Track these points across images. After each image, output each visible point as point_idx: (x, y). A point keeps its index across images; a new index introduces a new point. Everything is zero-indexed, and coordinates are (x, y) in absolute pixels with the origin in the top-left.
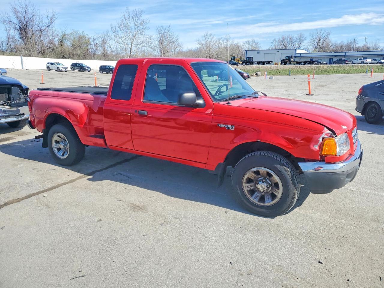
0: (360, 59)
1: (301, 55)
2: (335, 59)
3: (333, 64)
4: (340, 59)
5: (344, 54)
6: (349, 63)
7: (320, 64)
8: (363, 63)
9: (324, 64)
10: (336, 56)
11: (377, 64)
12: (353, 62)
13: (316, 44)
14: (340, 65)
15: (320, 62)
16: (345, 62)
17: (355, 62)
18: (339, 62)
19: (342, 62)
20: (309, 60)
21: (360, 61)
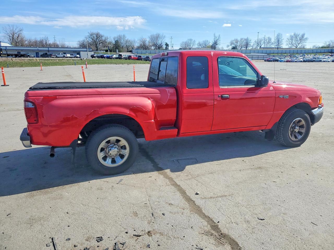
0: (61, 54)
1: (7, 48)
2: (41, 53)
3: (41, 57)
4: (46, 54)
5: (47, 49)
6: (54, 56)
7: (29, 57)
8: (64, 57)
9: (33, 57)
10: (41, 51)
11: (74, 58)
12: (56, 56)
13: (11, 38)
14: (47, 58)
15: (29, 56)
16: (50, 56)
17: (58, 56)
18: (45, 55)
19: (48, 56)
20: (16, 53)
21: (62, 56)
